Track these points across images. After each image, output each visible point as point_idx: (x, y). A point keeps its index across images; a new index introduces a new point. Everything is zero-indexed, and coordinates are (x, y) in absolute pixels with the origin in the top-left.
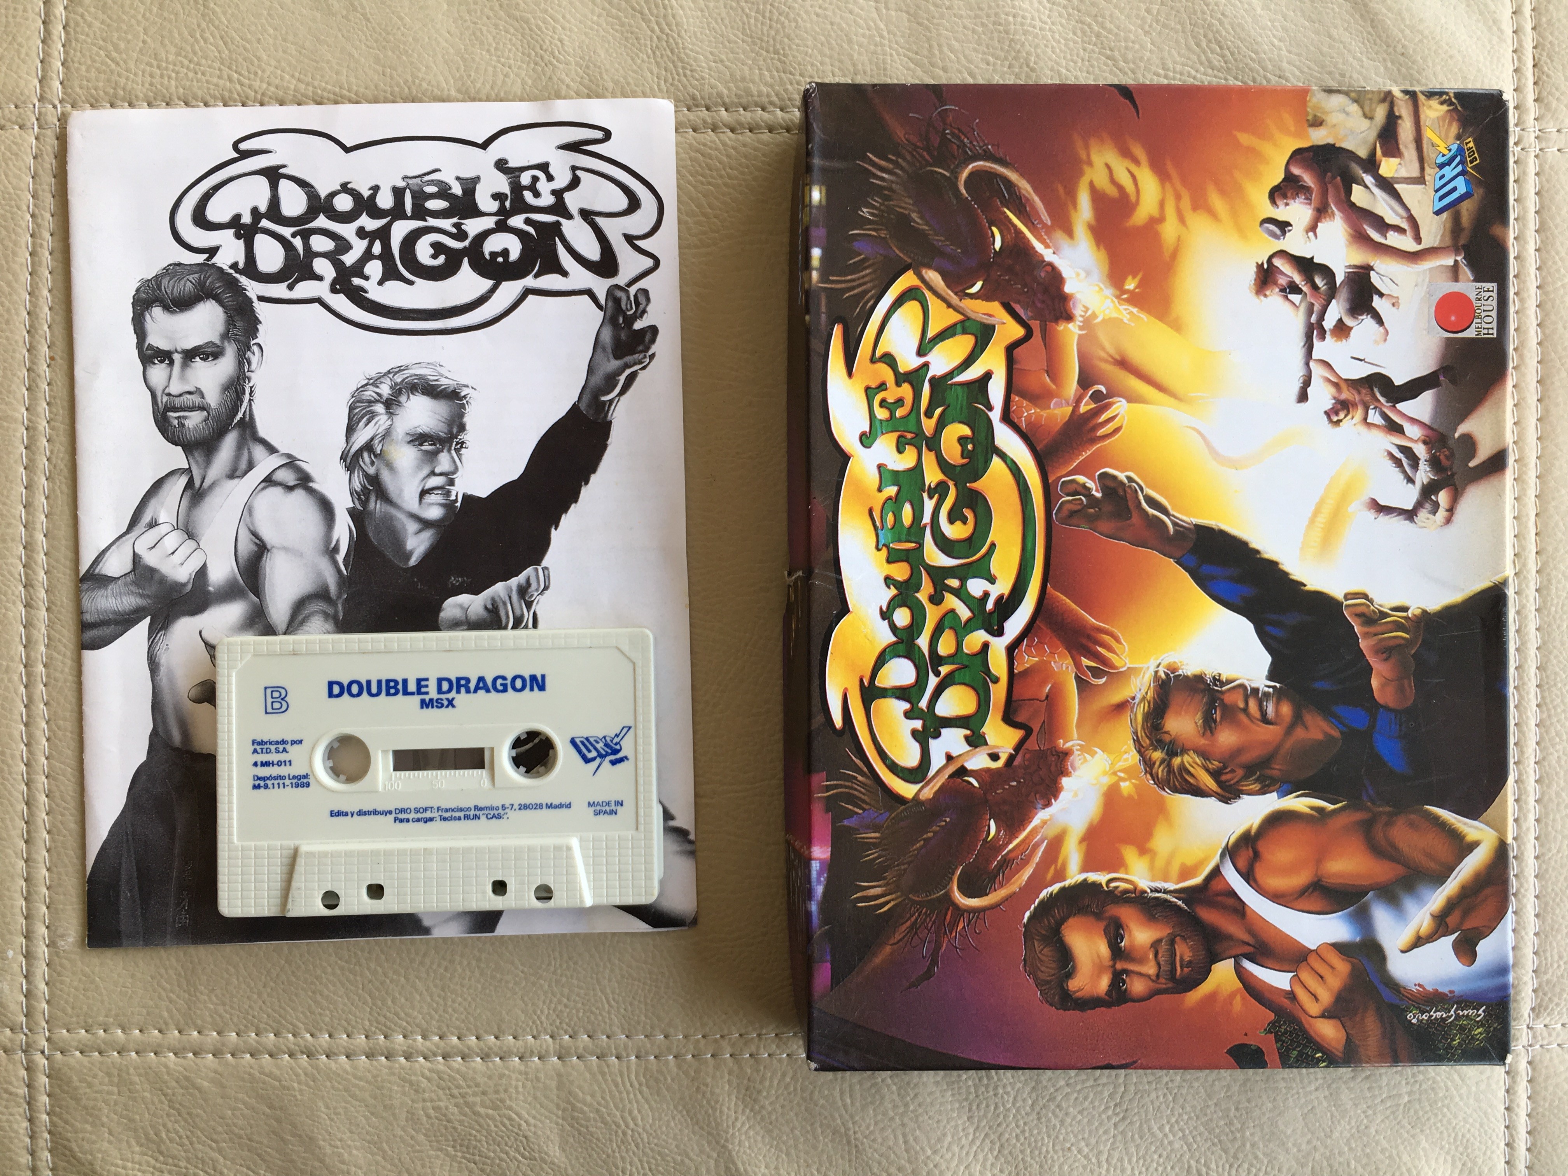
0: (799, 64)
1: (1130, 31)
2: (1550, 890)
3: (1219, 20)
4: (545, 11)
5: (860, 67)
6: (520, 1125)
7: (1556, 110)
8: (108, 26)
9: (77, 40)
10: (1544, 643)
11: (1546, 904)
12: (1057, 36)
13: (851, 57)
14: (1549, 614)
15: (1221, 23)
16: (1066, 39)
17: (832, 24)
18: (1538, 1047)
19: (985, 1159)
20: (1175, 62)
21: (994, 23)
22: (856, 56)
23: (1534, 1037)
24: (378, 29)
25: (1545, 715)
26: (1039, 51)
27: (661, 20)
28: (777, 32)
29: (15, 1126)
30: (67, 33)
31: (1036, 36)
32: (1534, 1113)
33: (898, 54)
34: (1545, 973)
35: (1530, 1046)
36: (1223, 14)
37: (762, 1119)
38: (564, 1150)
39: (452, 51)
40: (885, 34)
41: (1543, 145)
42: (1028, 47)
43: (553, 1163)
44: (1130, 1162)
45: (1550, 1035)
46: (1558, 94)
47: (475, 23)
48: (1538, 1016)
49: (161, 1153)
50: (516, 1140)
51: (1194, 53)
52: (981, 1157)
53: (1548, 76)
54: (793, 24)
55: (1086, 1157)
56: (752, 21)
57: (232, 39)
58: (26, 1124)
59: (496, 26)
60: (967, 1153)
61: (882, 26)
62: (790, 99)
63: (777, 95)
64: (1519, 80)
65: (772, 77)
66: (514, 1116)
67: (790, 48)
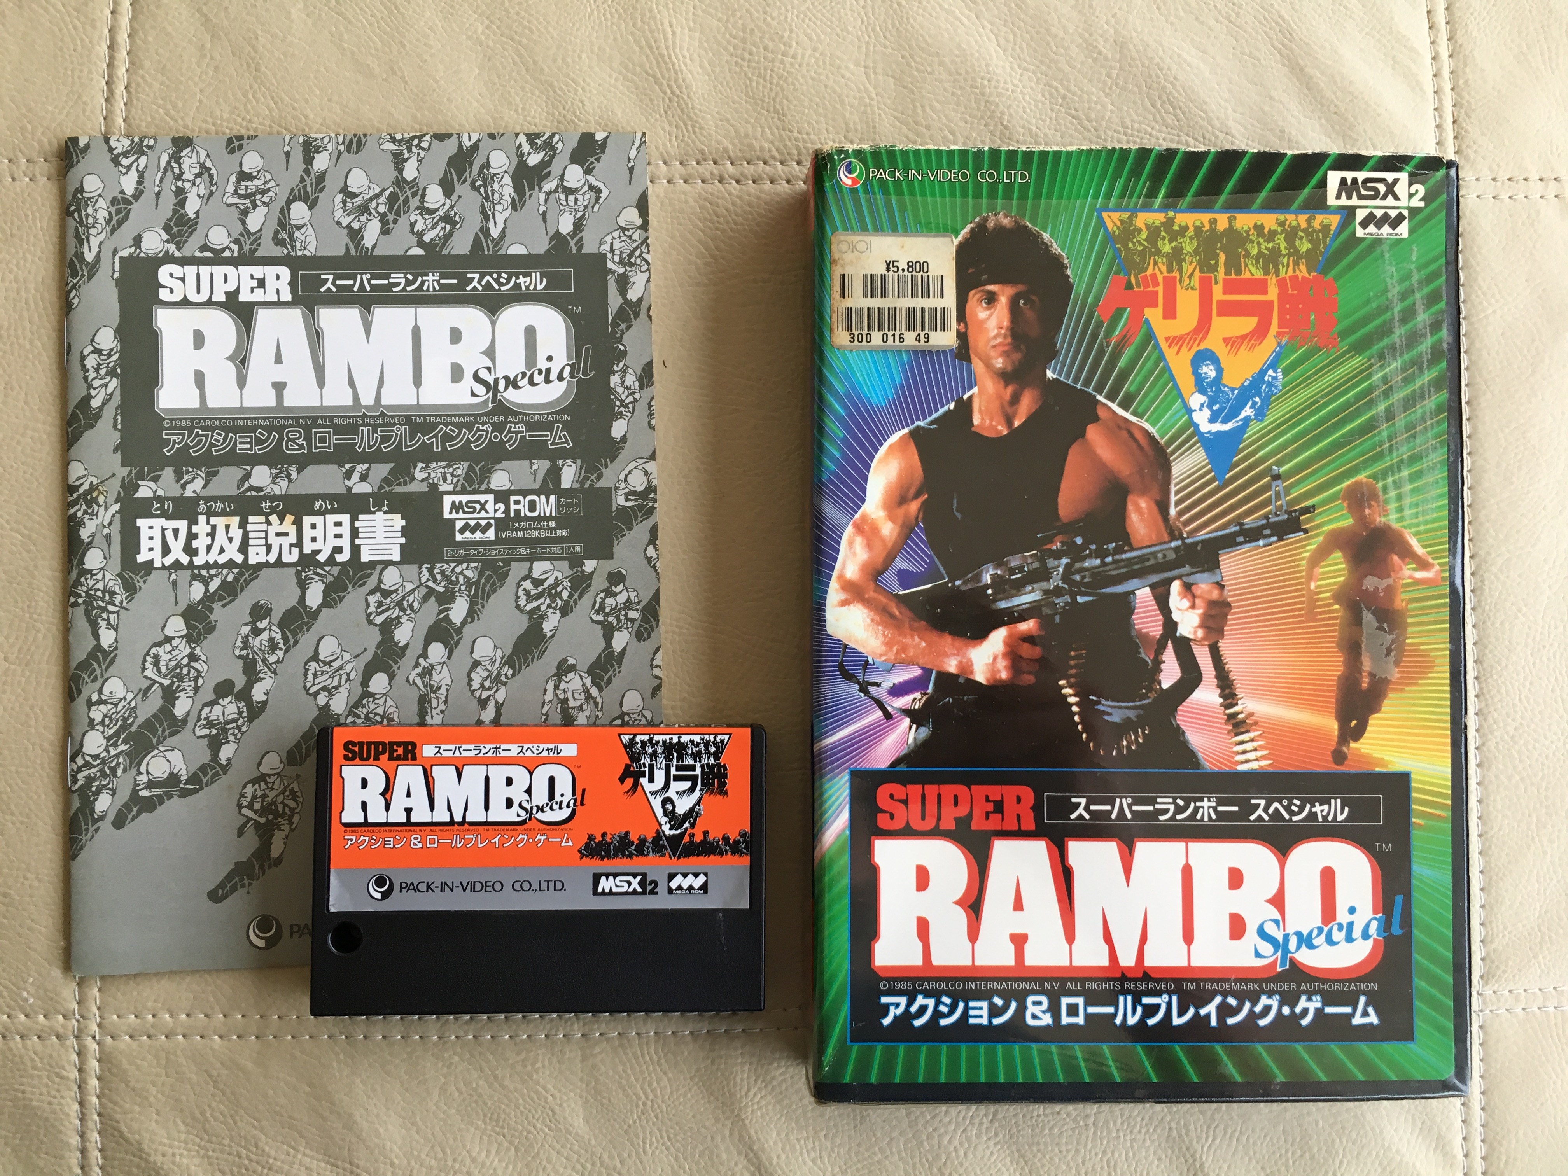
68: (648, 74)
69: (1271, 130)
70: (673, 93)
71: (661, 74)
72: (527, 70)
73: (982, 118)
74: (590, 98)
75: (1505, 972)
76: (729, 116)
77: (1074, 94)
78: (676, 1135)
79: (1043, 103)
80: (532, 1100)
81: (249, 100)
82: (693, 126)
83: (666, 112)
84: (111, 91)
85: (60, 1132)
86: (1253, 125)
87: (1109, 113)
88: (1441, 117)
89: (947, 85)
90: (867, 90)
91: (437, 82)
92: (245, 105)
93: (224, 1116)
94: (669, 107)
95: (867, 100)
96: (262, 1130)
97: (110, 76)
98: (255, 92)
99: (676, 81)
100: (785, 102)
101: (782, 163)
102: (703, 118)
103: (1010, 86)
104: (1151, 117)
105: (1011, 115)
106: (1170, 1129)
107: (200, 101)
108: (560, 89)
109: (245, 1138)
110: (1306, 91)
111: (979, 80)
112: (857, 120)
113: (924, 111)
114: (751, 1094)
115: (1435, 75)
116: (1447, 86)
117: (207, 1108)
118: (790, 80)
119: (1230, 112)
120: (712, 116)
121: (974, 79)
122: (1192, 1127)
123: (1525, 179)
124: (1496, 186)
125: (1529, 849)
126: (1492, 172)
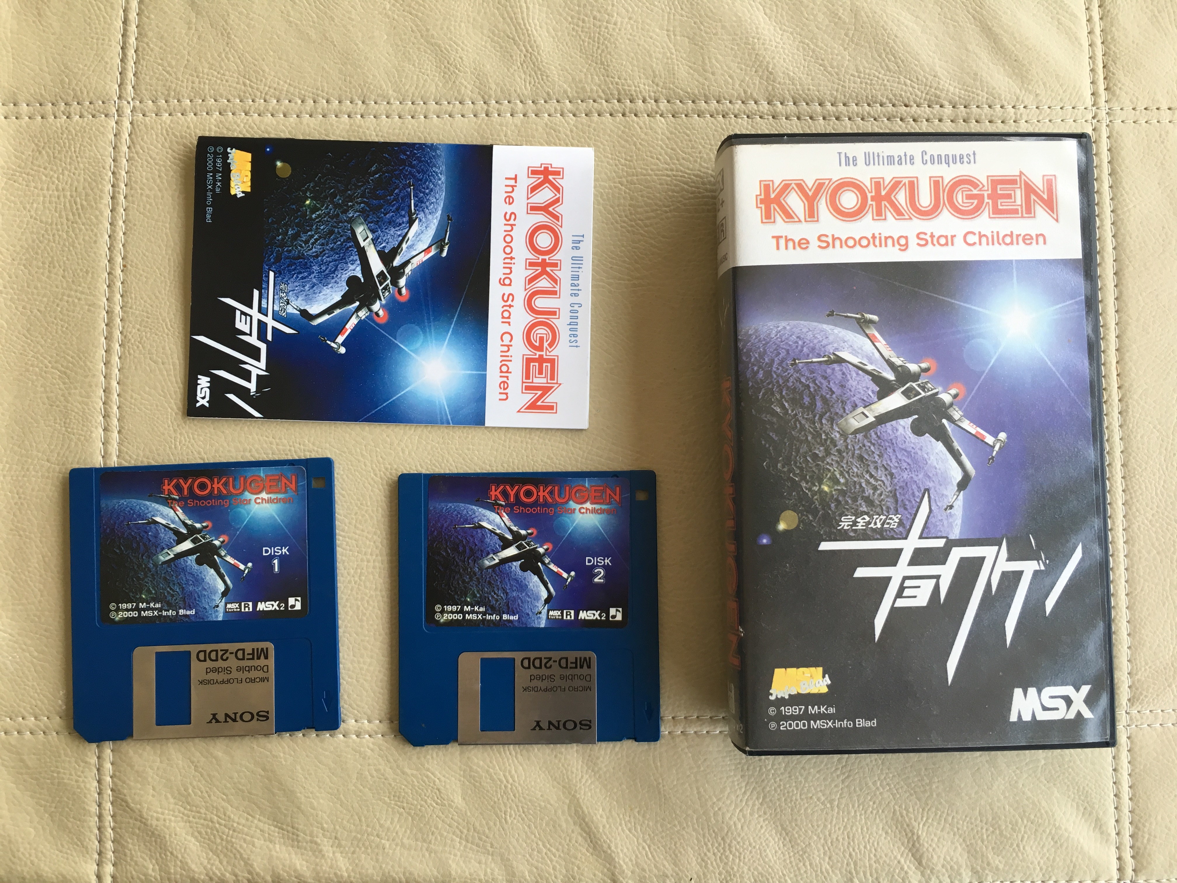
0: (617, 71)
1: (835, 48)
2: (1137, 617)
3: (894, 40)
4: (451, 39)
5: (657, 73)
6: (434, 782)
7: (1119, 96)
8: (165, 50)
9: (144, 59)
10: (1126, 448)
11: (1135, 627)
12: (786, 51)
13: (652, 67)
14: (1128, 428)
15: (895, 42)
16: (793, 54)
17: (639, 45)
18: (1134, 726)
19: (754, 805)
20: (864, 67)
21: (745, 43)
22: (654, 65)
23: (1131, 719)
24: (341, 51)
25: (1128, 497)
26: (775, 61)
27: (527, 44)
28: (603, 51)
29: (88, 786)
30: (137, 55)
31: (773, 52)
32: (1133, 773)
33: (683, 65)
34: (1136, 674)
35: (1128, 726)
36: (896, 36)
37: (600, 777)
38: (464, 799)
39: (389, 65)
40: (674, 51)
41: (1112, 118)
42: (768, 59)
43: (457, 807)
44: (853, 806)
45: (1142, 718)
46: (1120, 85)
47: (405, 47)
48: (1133, 705)
49: (188, 803)
50: (432, 791)
51: (877, 61)
52: (750, 803)
53: (1113, 74)
54: (613, 46)
55: (823, 803)
56: (586, 44)
57: (246, 58)
58: (96, 784)
59: (419, 49)
60: (741, 801)
61: (671, 46)
62: (611, 94)
63: (603, 91)
64: (1094, 77)
65: (599, 79)
66: (430, 774)
67: (611, 61)
68: (508, 37)
69: (968, 74)
70: (527, 51)
71: (518, 37)
72: (422, 36)
73: (753, 66)
74: (467, 55)
75: (1146, 696)
76: (568, 67)
77: (821, 48)
78: (528, 809)
79: (799, 56)
80: (424, 782)
81: (223, 60)
82: (541, 75)
83: (522, 65)
84: (124, 55)
85: (84, 802)
86: (954, 70)
87: (847, 62)
88: (1094, 63)
89: (727, 43)
90: (669, 48)
91: (356, 45)
92: (220, 63)
93: (202, 792)
94: (524, 62)
95: (669, 54)
96: (229, 802)
97: (124, 43)
98: (227, 53)
99: (529, 42)
100: (609, 56)
101: (606, 101)
102: (549, 69)
103: (774, 44)
104: (878, 65)
105: (774, 64)
106: (895, 810)
107: (188, 61)
108: (445, 48)
109: (217, 809)
110: (993, 44)
111: (751, 39)
112: (662, 69)
113: (710, 62)
114: (584, 781)
115: (1089, 33)
116: (1098, 41)
117: (189, 786)
118: (612, 40)
119: (937, 60)
120: (556, 67)
121: (746, 38)
122: (911, 810)
123: (1158, 109)
124: (1135, 115)
125: (1164, 604)
126: (1133, 103)
